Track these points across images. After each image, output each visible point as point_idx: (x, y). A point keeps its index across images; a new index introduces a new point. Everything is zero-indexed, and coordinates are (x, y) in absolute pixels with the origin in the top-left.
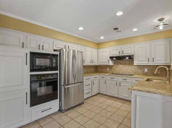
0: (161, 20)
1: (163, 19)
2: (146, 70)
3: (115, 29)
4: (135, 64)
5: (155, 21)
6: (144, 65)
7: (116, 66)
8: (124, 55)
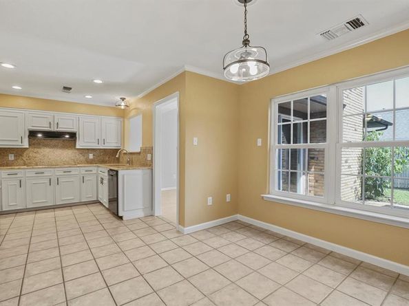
0: (123, 99)
1: (125, 99)
2: (91, 156)
3: (65, 88)
4: (77, 147)
5: (118, 98)
6: (88, 149)
7: (36, 150)
8: (60, 130)
